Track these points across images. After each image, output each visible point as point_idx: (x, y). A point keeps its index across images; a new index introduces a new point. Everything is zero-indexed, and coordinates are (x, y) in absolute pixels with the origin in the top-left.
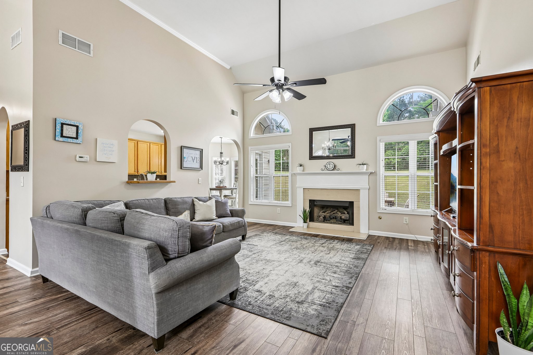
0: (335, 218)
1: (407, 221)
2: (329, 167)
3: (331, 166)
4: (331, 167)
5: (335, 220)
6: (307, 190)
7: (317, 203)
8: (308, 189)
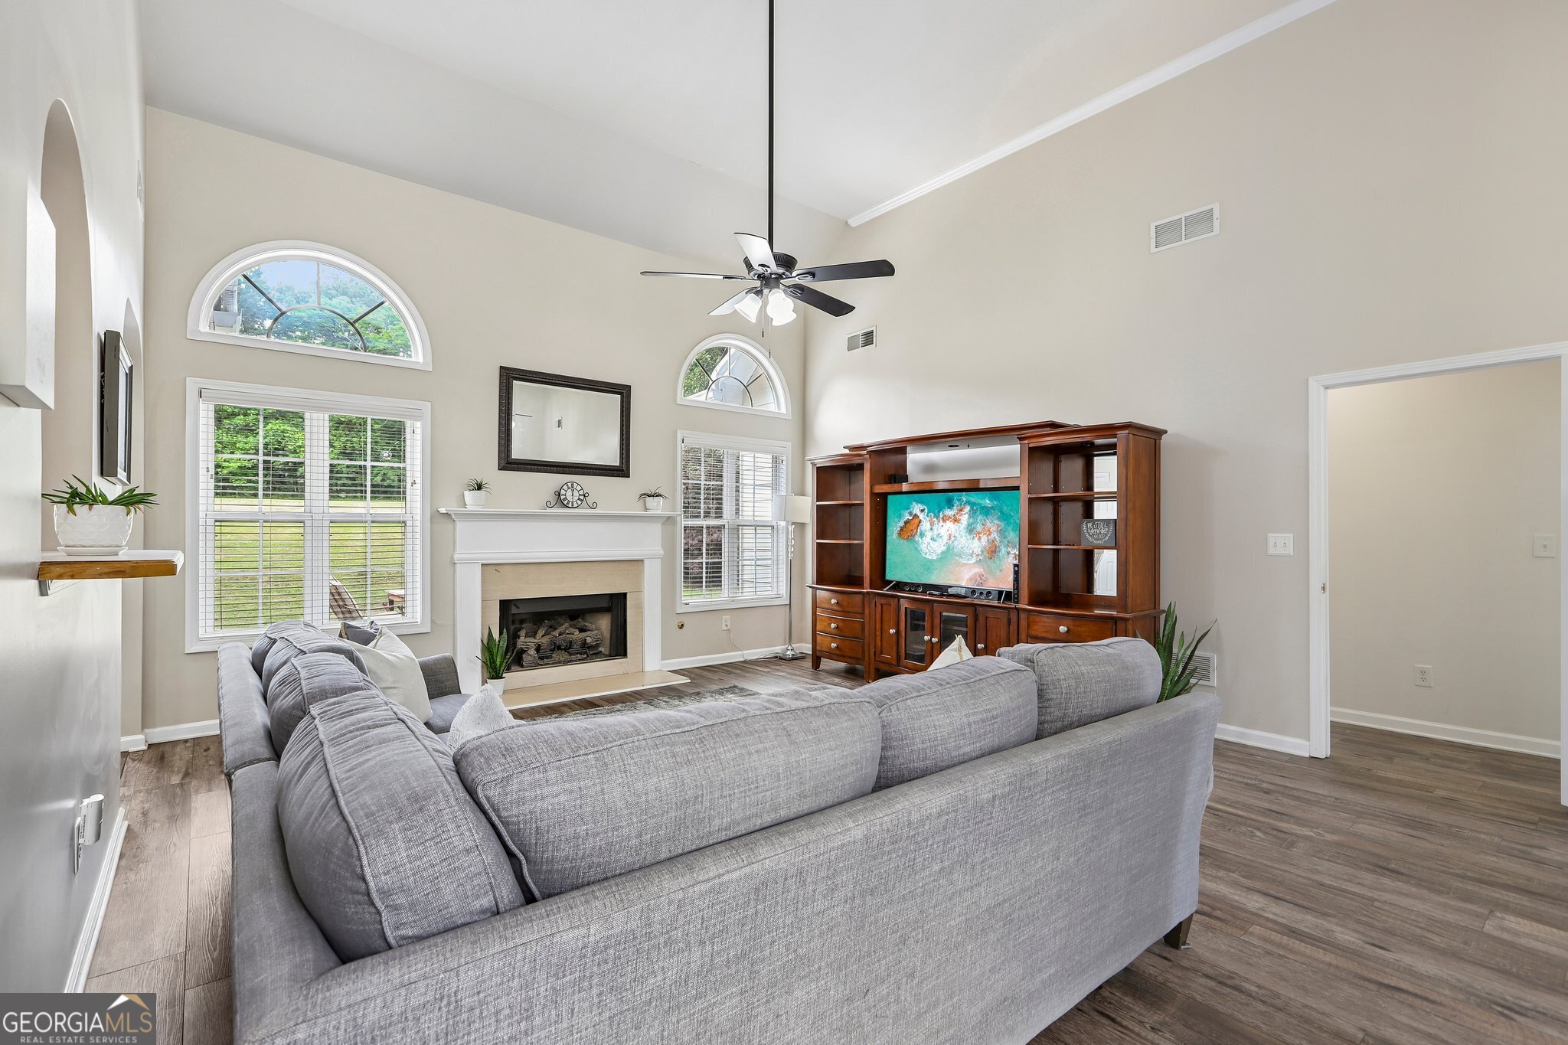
0: (568, 648)
1: (728, 623)
2: (569, 498)
3: (576, 494)
4: (576, 498)
5: (563, 656)
6: (494, 567)
7: (518, 608)
8: (497, 568)
